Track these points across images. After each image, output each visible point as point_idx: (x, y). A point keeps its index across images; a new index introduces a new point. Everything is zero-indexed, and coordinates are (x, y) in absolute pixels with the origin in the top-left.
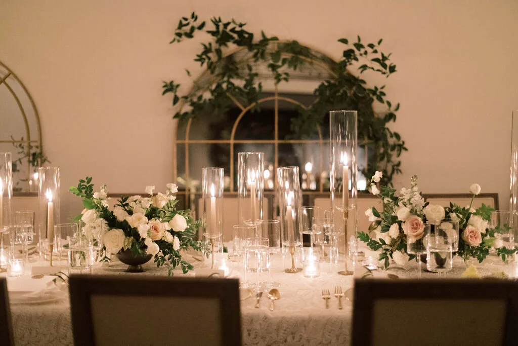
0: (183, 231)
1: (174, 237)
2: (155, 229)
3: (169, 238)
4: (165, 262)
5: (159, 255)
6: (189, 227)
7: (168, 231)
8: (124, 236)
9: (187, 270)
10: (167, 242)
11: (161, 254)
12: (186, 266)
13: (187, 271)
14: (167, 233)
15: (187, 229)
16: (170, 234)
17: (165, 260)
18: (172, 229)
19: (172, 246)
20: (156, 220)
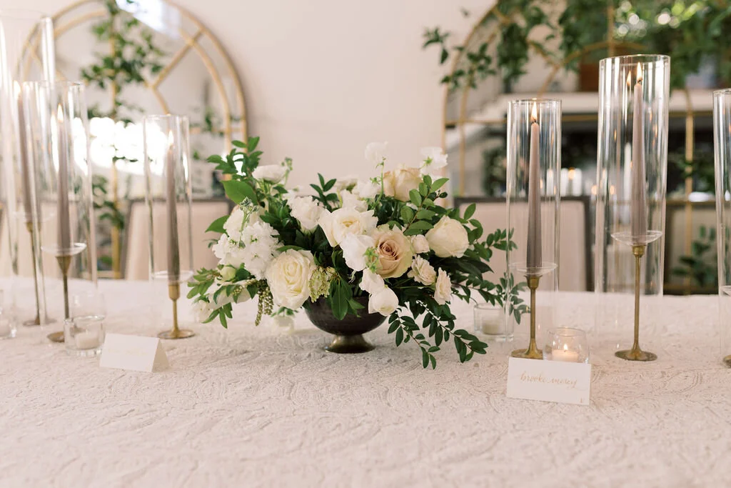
0: (459, 256)
1: (436, 270)
2: (388, 250)
3: (425, 273)
4: (415, 333)
5: (400, 314)
6: (472, 248)
7: (423, 255)
8: (314, 267)
9: (469, 351)
10: (421, 284)
11: (406, 312)
12: (467, 342)
13: (471, 356)
14: (420, 260)
15: (468, 252)
16: (426, 263)
17: (417, 328)
18: (432, 252)
19: (433, 293)
20: (391, 228)
